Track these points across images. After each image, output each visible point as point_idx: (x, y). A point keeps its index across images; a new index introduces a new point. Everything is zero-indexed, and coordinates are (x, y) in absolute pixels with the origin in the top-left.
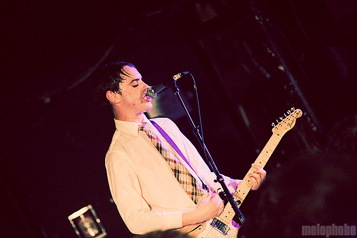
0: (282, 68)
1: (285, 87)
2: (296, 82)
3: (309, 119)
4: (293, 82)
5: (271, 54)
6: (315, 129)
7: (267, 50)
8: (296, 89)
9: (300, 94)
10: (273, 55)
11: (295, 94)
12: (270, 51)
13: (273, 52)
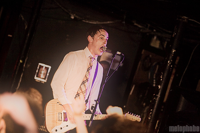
0: (159, 87)
1: (154, 94)
2: (160, 96)
3: (151, 113)
4: (159, 96)
5: (161, 79)
6: (149, 118)
7: (161, 76)
8: (157, 99)
9: (157, 102)
10: (161, 80)
11: (155, 100)
12: (161, 77)
13: (162, 78)
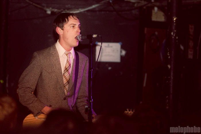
0: (169, 66)
6: (167, 107)
7: (167, 53)
10: (169, 57)
11: (168, 84)
12: (169, 54)
